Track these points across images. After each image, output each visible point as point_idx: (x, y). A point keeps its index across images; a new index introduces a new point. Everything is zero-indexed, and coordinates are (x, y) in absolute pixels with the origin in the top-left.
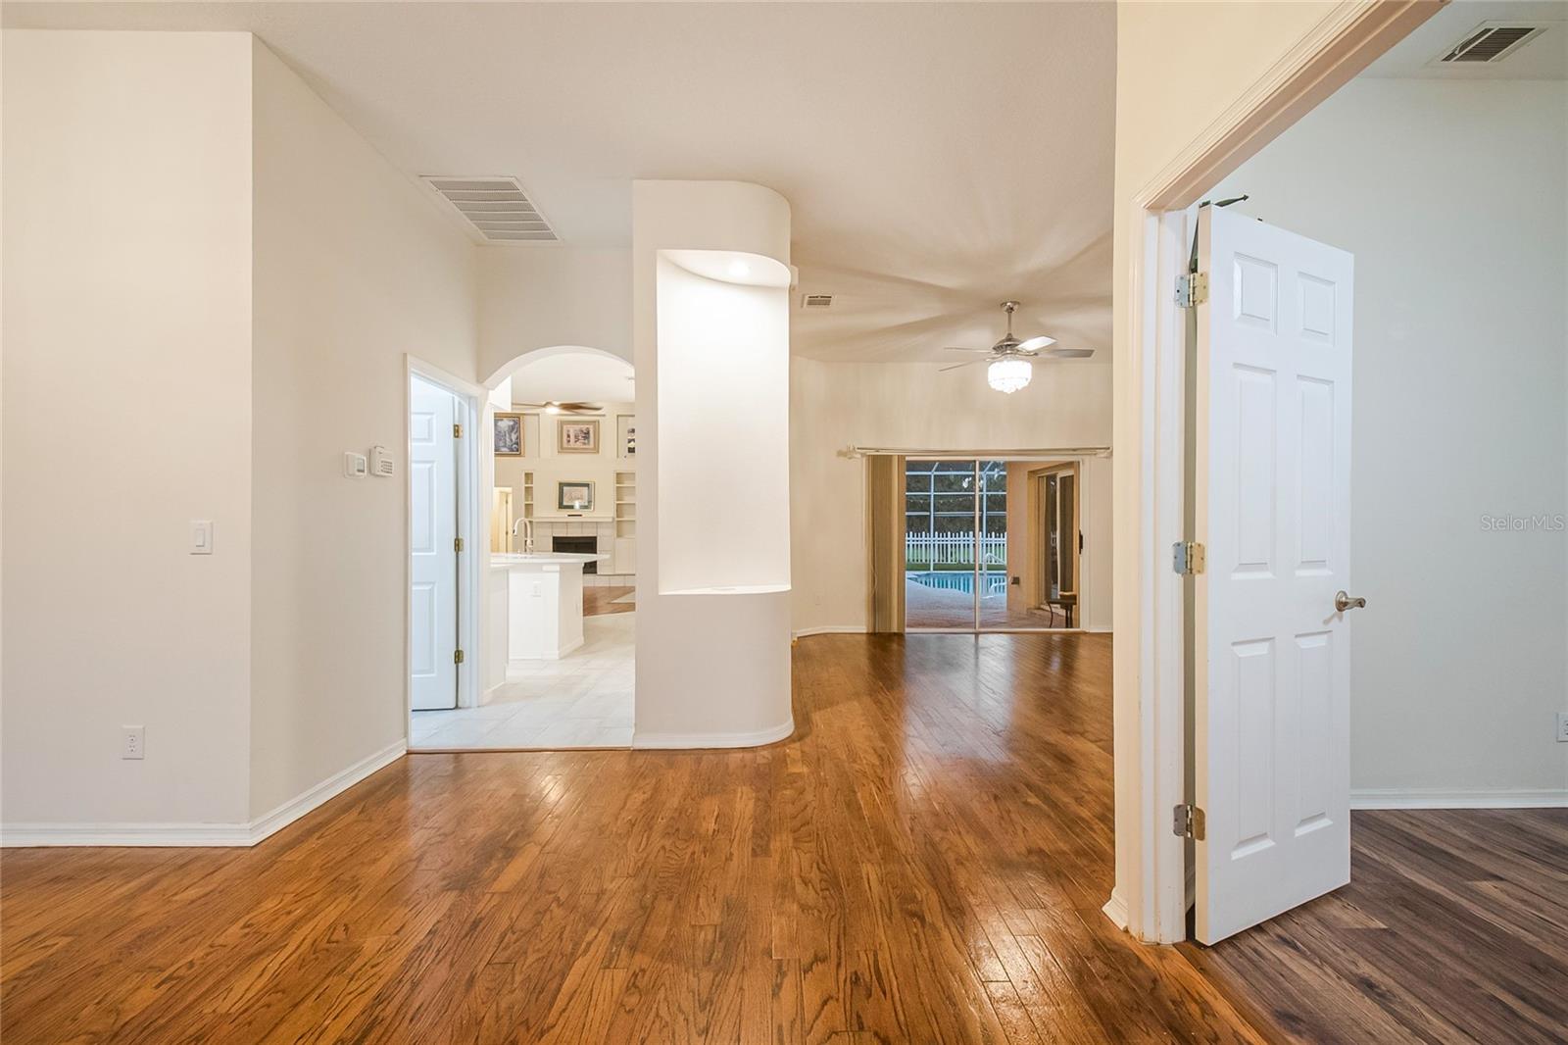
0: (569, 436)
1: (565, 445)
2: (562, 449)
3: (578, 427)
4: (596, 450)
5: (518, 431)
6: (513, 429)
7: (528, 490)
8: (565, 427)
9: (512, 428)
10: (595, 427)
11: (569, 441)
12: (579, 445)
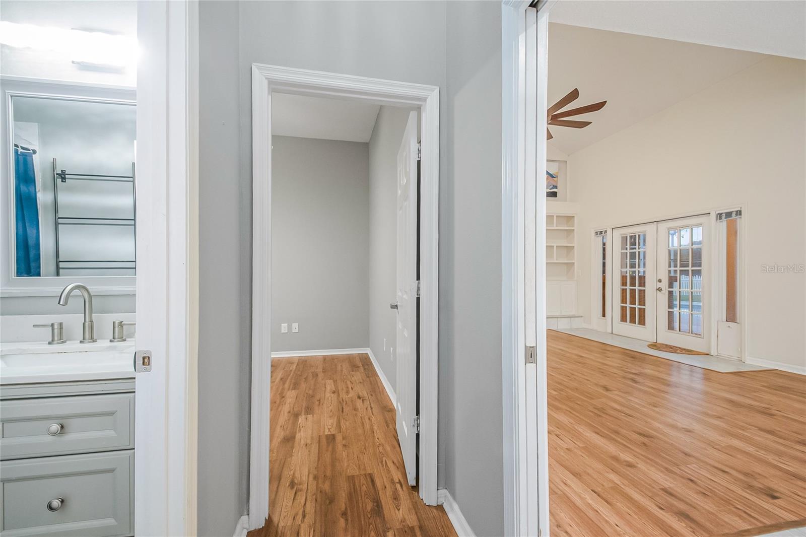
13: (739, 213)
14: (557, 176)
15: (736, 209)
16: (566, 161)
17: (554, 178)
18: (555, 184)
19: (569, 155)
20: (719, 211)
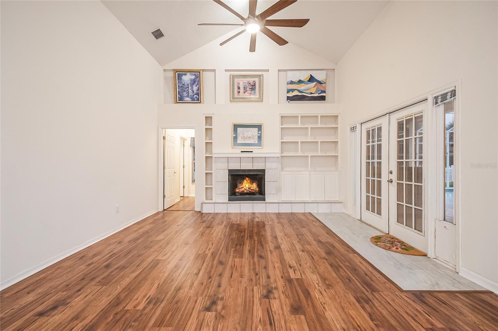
0: (239, 88)
1: (236, 95)
2: (233, 99)
3: (246, 80)
4: (261, 99)
5: (199, 84)
6: (195, 82)
7: (208, 131)
8: (236, 80)
9: (193, 82)
10: (260, 81)
11: (239, 92)
12: (247, 95)
13: (453, 93)
14: (325, 83)
15: (451, 89)
16: (334, 69)
17: (323, 84)
18: (323, 89)
19: (336, 64)
20: (435, 94)
